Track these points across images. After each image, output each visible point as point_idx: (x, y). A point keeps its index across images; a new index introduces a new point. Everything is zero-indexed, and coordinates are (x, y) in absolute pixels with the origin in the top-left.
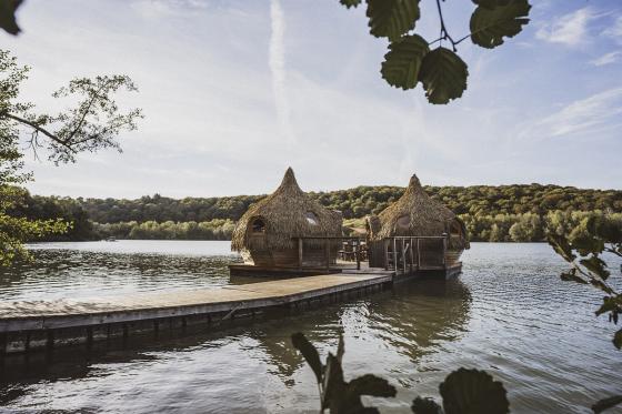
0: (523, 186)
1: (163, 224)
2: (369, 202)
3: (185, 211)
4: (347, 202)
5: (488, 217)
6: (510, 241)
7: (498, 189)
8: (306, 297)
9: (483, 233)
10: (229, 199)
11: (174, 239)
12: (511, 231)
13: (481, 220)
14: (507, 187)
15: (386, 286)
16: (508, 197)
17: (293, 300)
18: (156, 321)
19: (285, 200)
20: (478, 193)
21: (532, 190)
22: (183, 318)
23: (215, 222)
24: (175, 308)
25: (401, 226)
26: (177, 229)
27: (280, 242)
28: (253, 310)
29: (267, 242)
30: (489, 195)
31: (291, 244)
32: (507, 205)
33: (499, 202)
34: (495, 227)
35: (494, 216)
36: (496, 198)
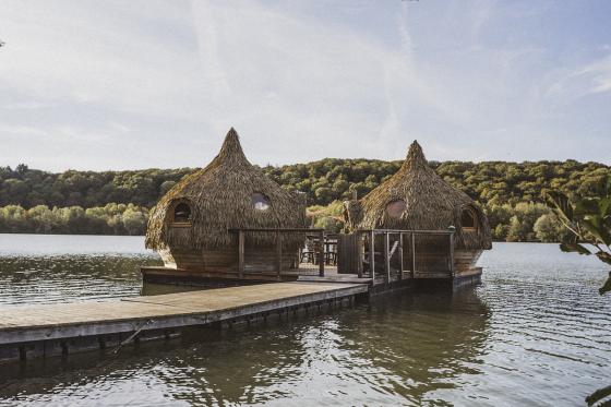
0: (555, 164)
1: (31, 211)
2: (338, 181)
3: (66, 190)
4: (307, 181)
5: (505, 206)
6: (534, 240)
7: (521, 167)
8: (244, 313)
9: (499, 229)
10: (132, 173)
11: (48, 233)
12: (536, 228)
13: (496, 211)
14: (533, 165)
15: (360, 299)
16: (533, 179)
17: (224, 317)
18: (22, 347)
19: (223, 177)
20: (492, 171)
21: (567, 170)
22: (63, 342)
23: (112, 207)
24: (51, 328)
25: (392, 215)
26: (53, 217)
27: (212, 236)
28: (166, 331)
29: (193, 235)
30: (508, 176)
31: (228, 239)
32: (532, 190)
33: (522, 185)
34: (514, 220)
35: (513, 206)
36: (518, 180)
